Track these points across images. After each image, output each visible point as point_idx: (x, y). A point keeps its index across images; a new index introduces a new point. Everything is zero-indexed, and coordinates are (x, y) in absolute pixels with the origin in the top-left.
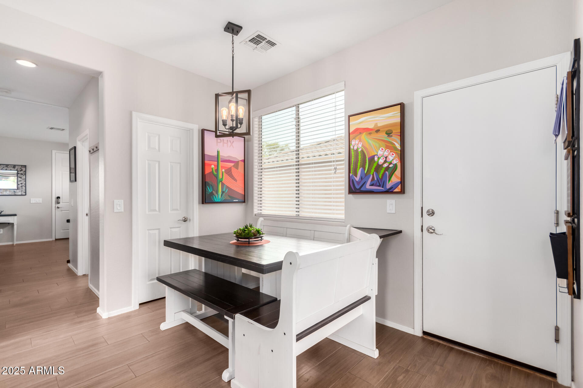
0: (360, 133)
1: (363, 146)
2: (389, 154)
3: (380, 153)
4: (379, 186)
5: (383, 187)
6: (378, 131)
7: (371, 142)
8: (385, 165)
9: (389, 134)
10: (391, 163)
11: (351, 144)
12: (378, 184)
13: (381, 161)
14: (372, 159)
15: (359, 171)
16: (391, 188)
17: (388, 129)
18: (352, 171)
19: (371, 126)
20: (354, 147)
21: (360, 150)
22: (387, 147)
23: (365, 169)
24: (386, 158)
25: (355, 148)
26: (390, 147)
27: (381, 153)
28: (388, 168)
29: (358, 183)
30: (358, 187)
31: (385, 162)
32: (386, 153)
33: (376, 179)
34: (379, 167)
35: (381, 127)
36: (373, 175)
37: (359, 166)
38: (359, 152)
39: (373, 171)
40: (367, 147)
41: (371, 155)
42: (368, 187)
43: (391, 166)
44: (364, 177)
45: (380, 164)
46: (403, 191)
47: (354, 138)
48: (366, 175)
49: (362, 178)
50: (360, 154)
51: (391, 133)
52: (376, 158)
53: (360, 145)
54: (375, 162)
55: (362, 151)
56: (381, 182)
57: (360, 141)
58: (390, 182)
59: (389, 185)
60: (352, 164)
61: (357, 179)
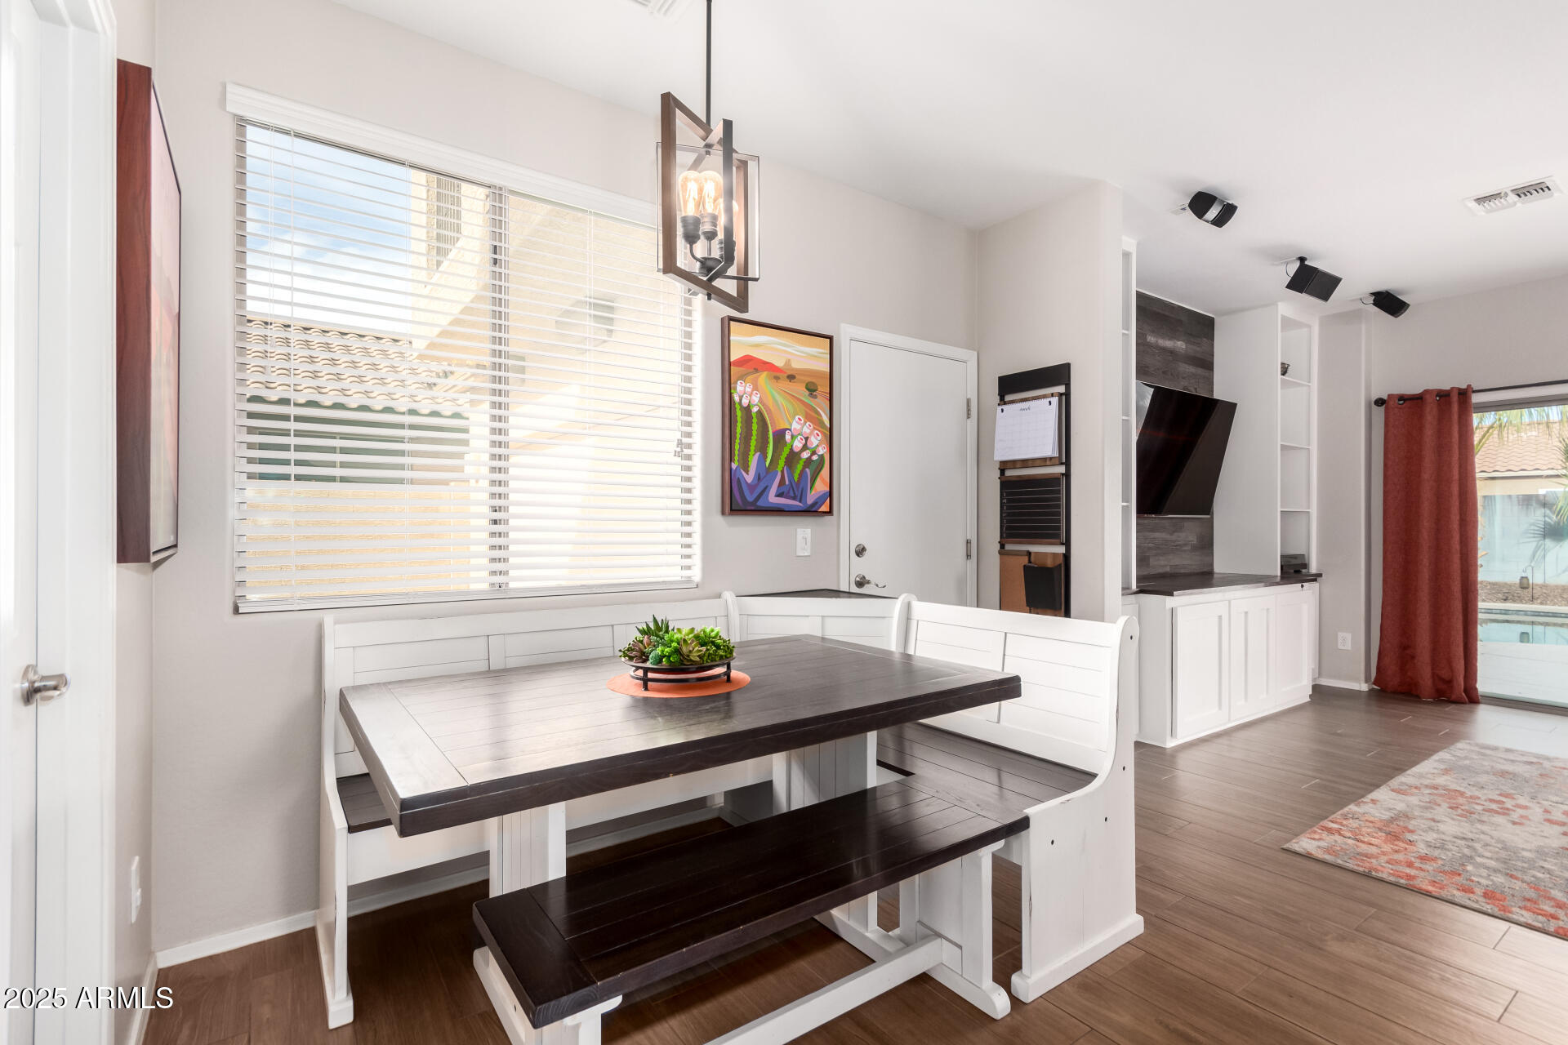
0: (756, 370)
1: (761, 401)
2: (812, 433)
3: (795, 426)
4: (794, 498)
5: (800, 502)
6: (791, 377)
7: (780, 399)
8: (805, 455)
9: (812, 390)
10: (814, 453)
11: (735, 389)
12: (792, 494)
13: (798, 444)
14: (780, 435)
15: (753, 460)
16: (815, 504)
17: (810, 379)
18: (736, 458)
19: (779, 363)
20: (741, 398)
21: (755, 410)
22: (808, 418)
23: (766, 457)
24: (807, 439)
25: (745, 402)
26: (811, 417)
27: (798, 427)
28: (809, 461)
29: (752, 487)
30: (750, 498)
31: (805, 448)
32: (806, 430)
33: (787, 483)
34: (793, 457)
35: (797, 370)
36: (782, 472)
37: (752, 448)
38: (754, 415)
39: (782, 462)
40: (771, 408)
41: (778, 428)
42: (772, 499)
43: (815, 458)
44: (764, 474)
45: (796, 450)
46: (830, 512)
47: (742, 377)
48: (768, 470)
49: (759, 477)
50: (755, 420)
51: (815, 391)
52: (788, 437)
53: (756, 399)
54: (785, 444)
55: (760, 413)
56: (794, 490)
57: (756, 388)
58: (813, 492)
59: (811, 498)
60: (738, 441)
61: (749, 478)
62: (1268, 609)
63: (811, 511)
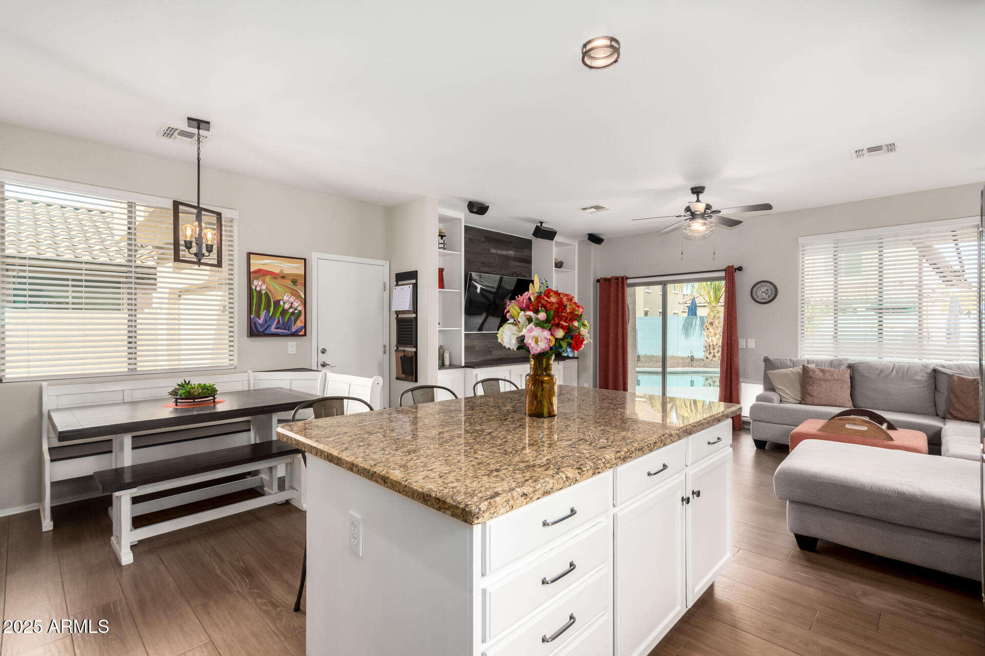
0: (264, 275)
1: (267, 288)
2: (294, 301)
3: (286, 298)
4: (285, 329)
5: (288, 330)
6: (283, 277)
7: (277, 287)
8: (291, 310)
9: (294, 282)
10: (296, 309)
11: (253, 283)
12: (284, 327)
13: (287, 306)
14: (277, 303)
15: (263, 314)
16: (296, 331)
17: (294, 278)
18: (254, 313)
19: (277, 271)
20: (256, 287)
21: (264, 292)
22: (292, 294)
23: (269, 312)
24: (292, 304)
25: (258, 289)
26: (295, 294)
27: (287, 298)
28: (293, 313)
29: (262, 325)
30: (261, 330)
31: (291, 307)
32: (291, 300)
33: (281, 323)
34: (284, 312)
35: (286, 274)
36: (279, 318)
37: (262, 308)
38: (263, 295)
39: (278, 314)
40: (272, 290)
41: (276, 299)
42: (273, 329)
43: (296, 311)
45: (286, 309)
46: (305, 335)
47: (257, 278)
48: (270, 318)
49: (266, 321)
50: (263, 296)
51: (296, 282)
52: (281, 303)
53: (264, 287)
54: (280, 306)
55: (266, 293)
56: (287, 326)
57: (264, 282)
58: (295, 326)
59: (294, 329)
60: (254, 305)
61: (261, 321)
62: (521, 375)
63: (295, 334)
